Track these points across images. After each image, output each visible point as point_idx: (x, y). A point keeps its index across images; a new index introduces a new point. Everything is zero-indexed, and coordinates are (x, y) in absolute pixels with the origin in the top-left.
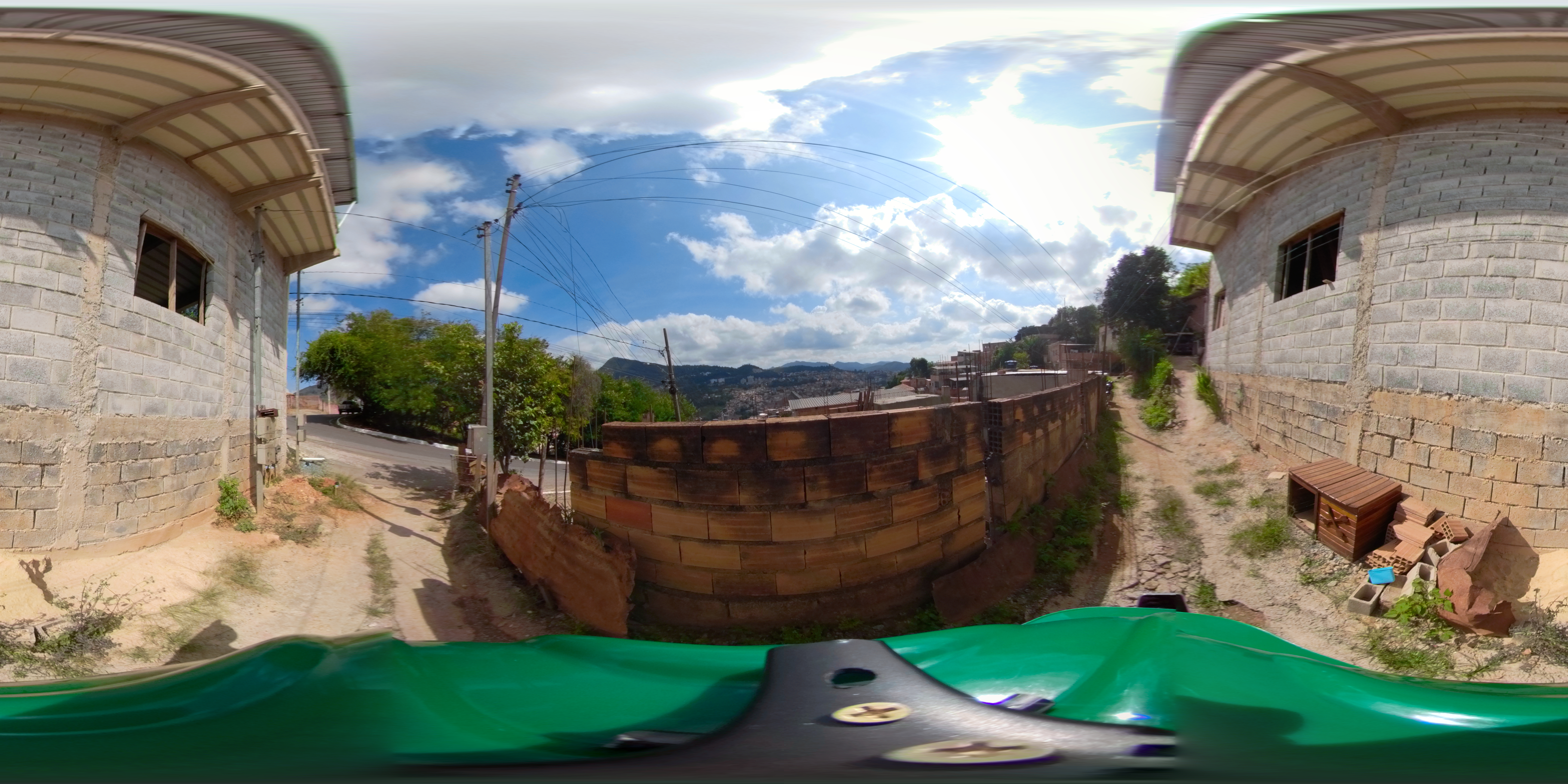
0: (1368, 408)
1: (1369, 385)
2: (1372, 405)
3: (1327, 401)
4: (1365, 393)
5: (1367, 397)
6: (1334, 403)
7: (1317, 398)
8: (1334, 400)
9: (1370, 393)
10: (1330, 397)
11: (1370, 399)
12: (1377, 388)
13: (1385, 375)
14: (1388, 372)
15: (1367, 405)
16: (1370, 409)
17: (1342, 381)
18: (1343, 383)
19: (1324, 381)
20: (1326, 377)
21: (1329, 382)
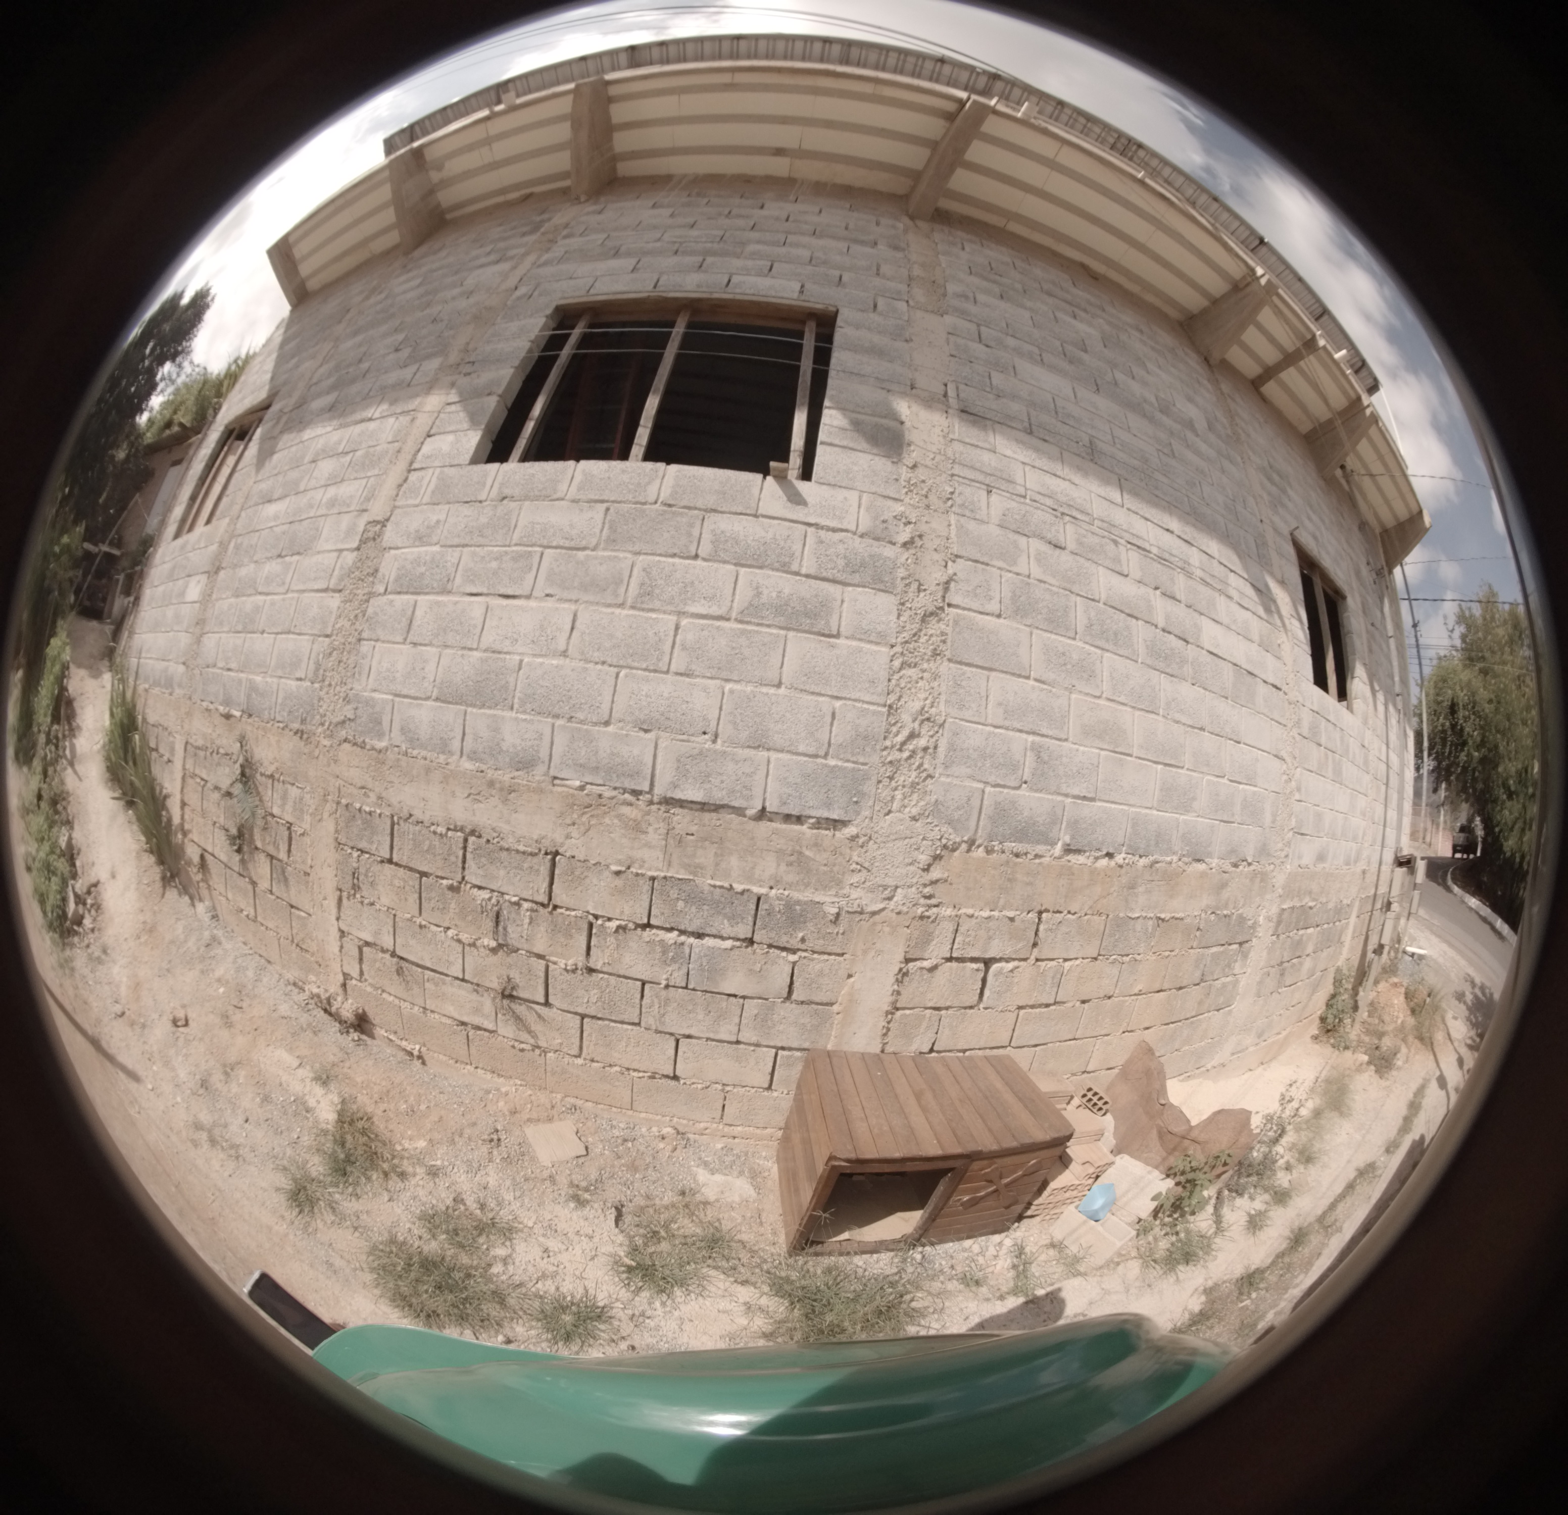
0: (929, 897)
1: (936, 834)
2: (939, 889)
3: (750, 879)
4: (924, 859)
5: (927, 869)
6: (789, 886)
7: (696, 869)
8: (791, 878)
9: (937, 858)
10: (769, 866)
11: (936, 873)
12: (960, 844)
13: (987, 810)
14: (997, 804)
15: (927, 890)
16: (933, 901)
17: (835, 816)
18: (836, 824)
19: (739, 811)
20: (749, 798)
21: (762, 814)
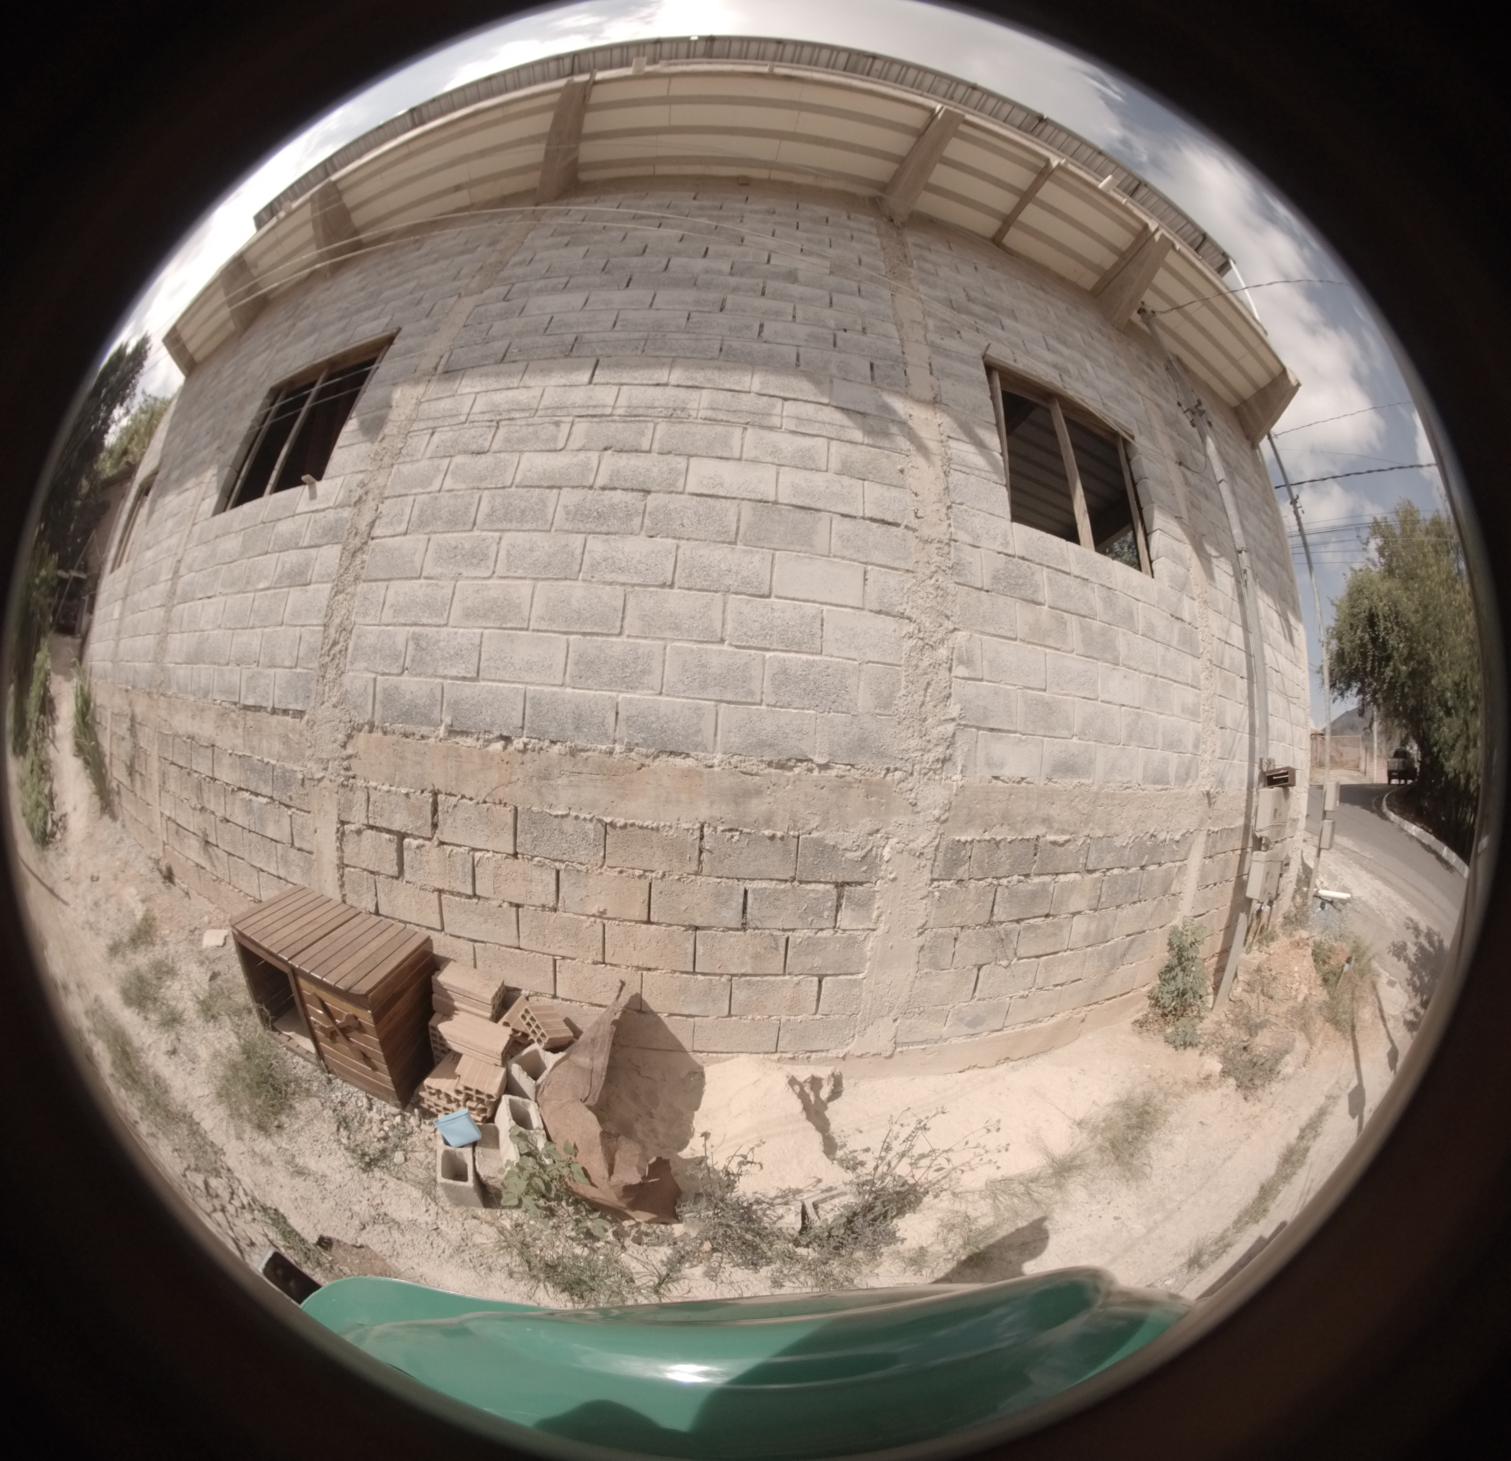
0: (347, 769)
1: (347, 718)
2: (354, 763)
3: (270, 754)
4: (341, 737)
5: (344, 746)
6: (285, 760)
7: (252, 749)
8: (284, 753)
9: (350, 737)
10: (277, 745)
11: (350, 751)
12: (363, 726)
13: (379, 697)
14: (386, 690)
15: (346, 763)
16: (351, 774)
17: (299, 709)
18: (300, 714)
19: (265, 708)
20: (268, 700)
21: (274, 711)
